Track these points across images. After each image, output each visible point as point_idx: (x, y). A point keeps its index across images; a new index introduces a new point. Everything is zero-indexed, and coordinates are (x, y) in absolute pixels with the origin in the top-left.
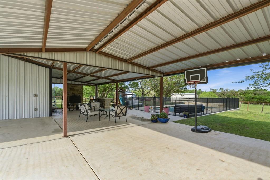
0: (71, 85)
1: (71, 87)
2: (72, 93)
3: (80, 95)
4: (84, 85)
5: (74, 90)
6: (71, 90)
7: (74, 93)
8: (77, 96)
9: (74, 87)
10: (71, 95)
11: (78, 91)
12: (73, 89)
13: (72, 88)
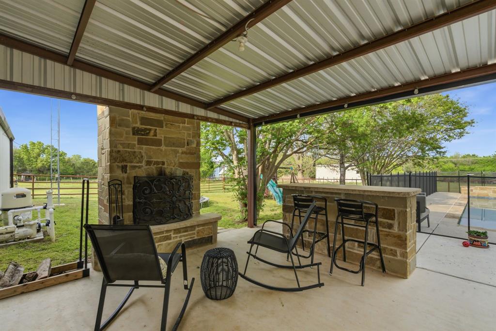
0: (144, 113)
1: (138, 125)
2: (149, 163)
3: (191, 172)
4: (206, 119)
5: (158, 143)
6: (140, 142)
7: (157, 163)
8: (172, 177)
9: (160, 124)
10: (143, 171)
11: (180, 150)
12: (151, 136)
13: (146, 132)
